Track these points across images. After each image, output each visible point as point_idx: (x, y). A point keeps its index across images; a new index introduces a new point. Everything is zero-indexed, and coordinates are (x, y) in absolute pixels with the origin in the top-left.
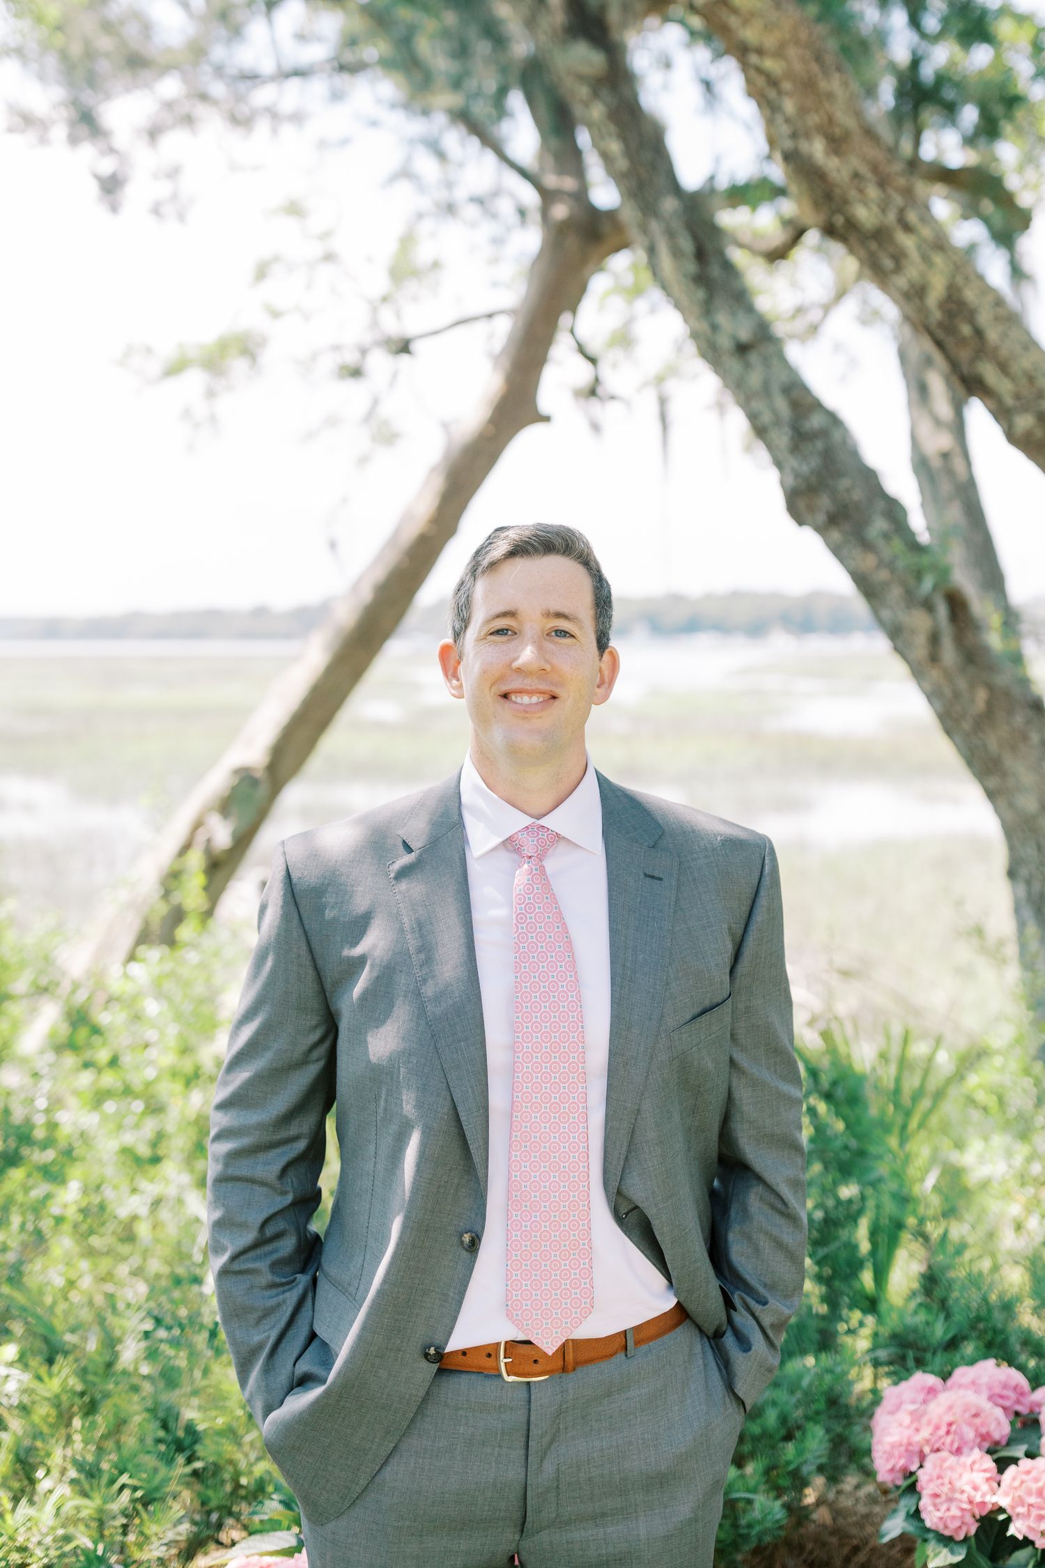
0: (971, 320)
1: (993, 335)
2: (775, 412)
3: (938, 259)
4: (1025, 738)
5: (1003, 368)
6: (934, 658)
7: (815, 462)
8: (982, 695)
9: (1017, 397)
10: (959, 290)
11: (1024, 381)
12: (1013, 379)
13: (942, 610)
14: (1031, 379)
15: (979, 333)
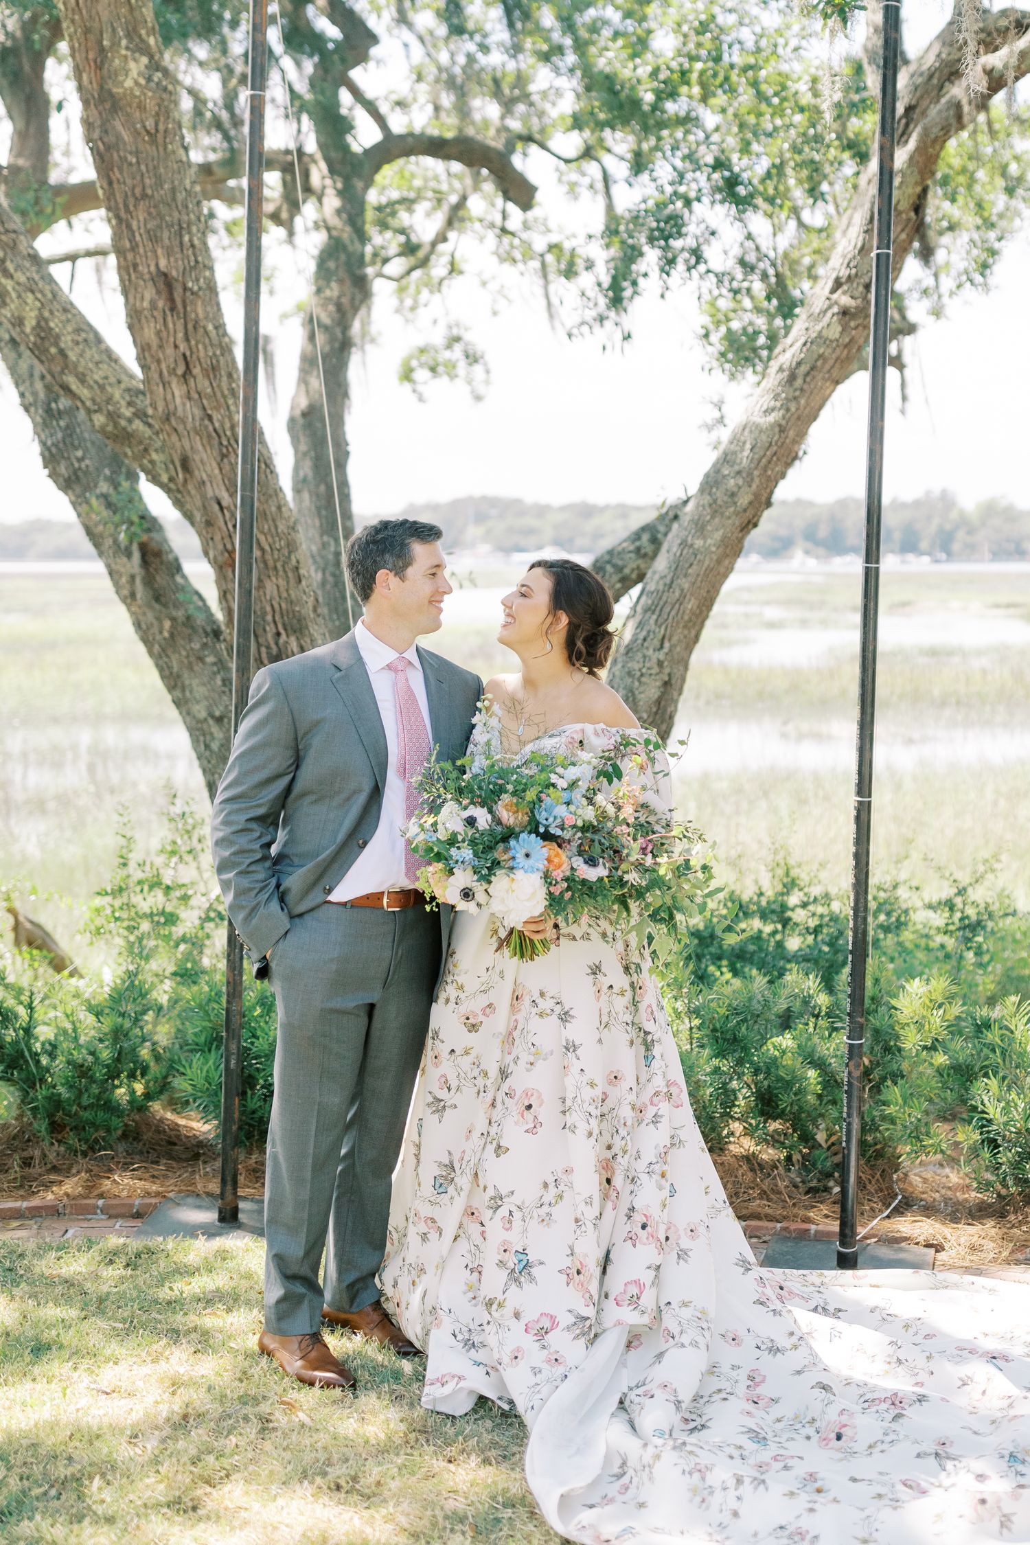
0: (56, 344)
1: (72, 356)
2: (35, 394)
3: (30, 298)
4: (201, 659)
5: (82, 379)
6: (133, 595)
7: (60, 435)
8: (167, 624)
9: (93, 400)
10: (46, 321)
11: (96, 387)
12: (90, 387)
13: (136, 556)
14: (102, 388)
15: (62, 352)
